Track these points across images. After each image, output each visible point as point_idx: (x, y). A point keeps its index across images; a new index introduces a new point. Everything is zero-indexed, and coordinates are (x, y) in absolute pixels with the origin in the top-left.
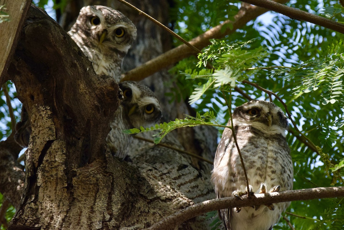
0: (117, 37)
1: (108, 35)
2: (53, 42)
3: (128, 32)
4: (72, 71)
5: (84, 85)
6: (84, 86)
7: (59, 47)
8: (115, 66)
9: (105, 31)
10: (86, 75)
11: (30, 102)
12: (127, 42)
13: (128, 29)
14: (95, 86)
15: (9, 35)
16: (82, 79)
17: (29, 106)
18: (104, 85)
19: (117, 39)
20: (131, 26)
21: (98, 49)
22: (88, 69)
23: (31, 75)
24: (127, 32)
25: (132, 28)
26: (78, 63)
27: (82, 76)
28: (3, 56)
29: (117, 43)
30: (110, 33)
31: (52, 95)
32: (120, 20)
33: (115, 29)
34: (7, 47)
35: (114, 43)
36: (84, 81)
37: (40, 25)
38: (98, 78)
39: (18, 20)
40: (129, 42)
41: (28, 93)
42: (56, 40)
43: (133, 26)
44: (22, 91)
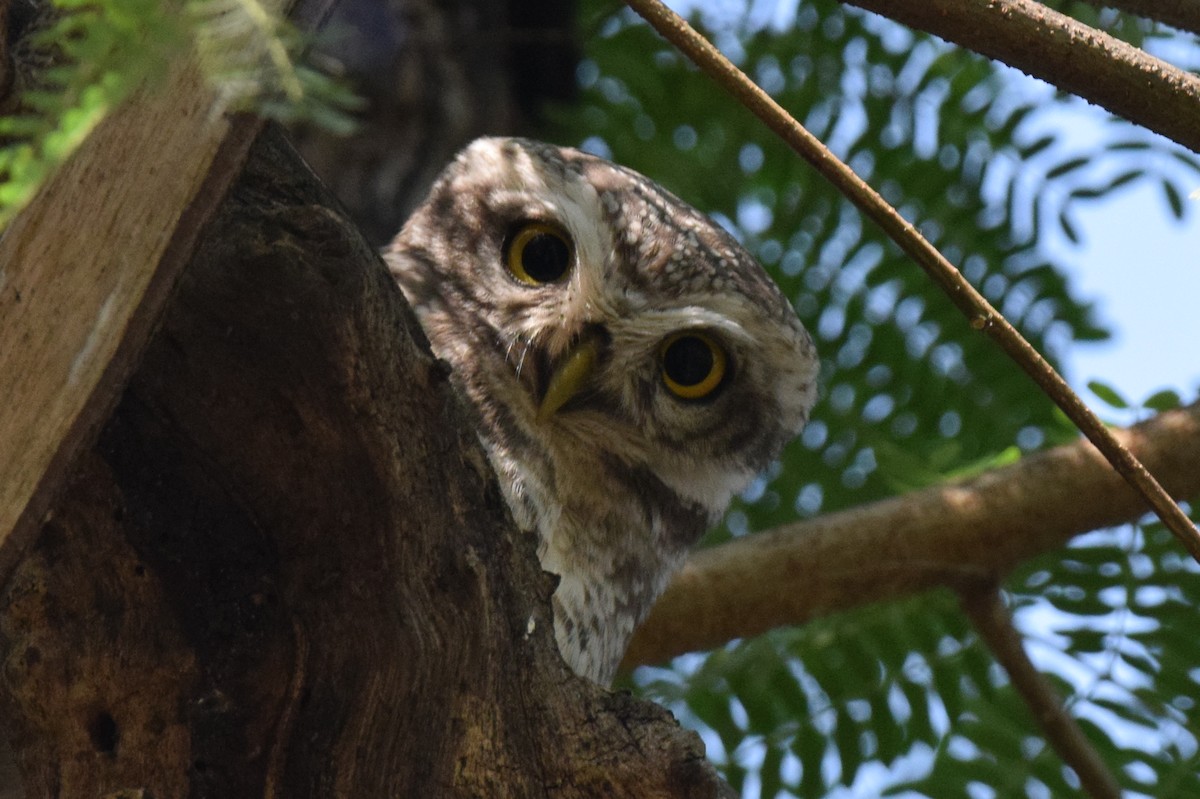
0: (669, 392)
1: (612, 368)
2: (358, 384)
3: (757, 373)
4: (439, 618)
5: (490, 733)
6: (487, 743)
7: (389, 431)
8: (611, 607)
9: (593, 334)
10: (514, 668)
11: (79, 757)
12: (736, 444)
13: (762, 350)
14: (562, 760)
15: (105, 276)
16: (490, 691)
17: (64, 782)
18: (622, 766)
19: (664, 405)
20: (787, 333)
21: (539, 464)
22: (531, 626)
23: (139, 571)
24: (744, 373)
25: (789, 347)
26: (484, 570)
27: (493, 664)
28: (36, 420)
29: (664, 439)
30: (627, 356)
31: (258, 749)
32: (713, 277)
33: (667, 337)
34: (79, 365)
35: (640, 429)
36: (497, 708)
37: (286, 242)
38: (587, 706)
39: (184, 188)
40: (749, 449)
41: (81, 691)
42: (381, 376)
43: (798, 340)
44: (39, 669)
